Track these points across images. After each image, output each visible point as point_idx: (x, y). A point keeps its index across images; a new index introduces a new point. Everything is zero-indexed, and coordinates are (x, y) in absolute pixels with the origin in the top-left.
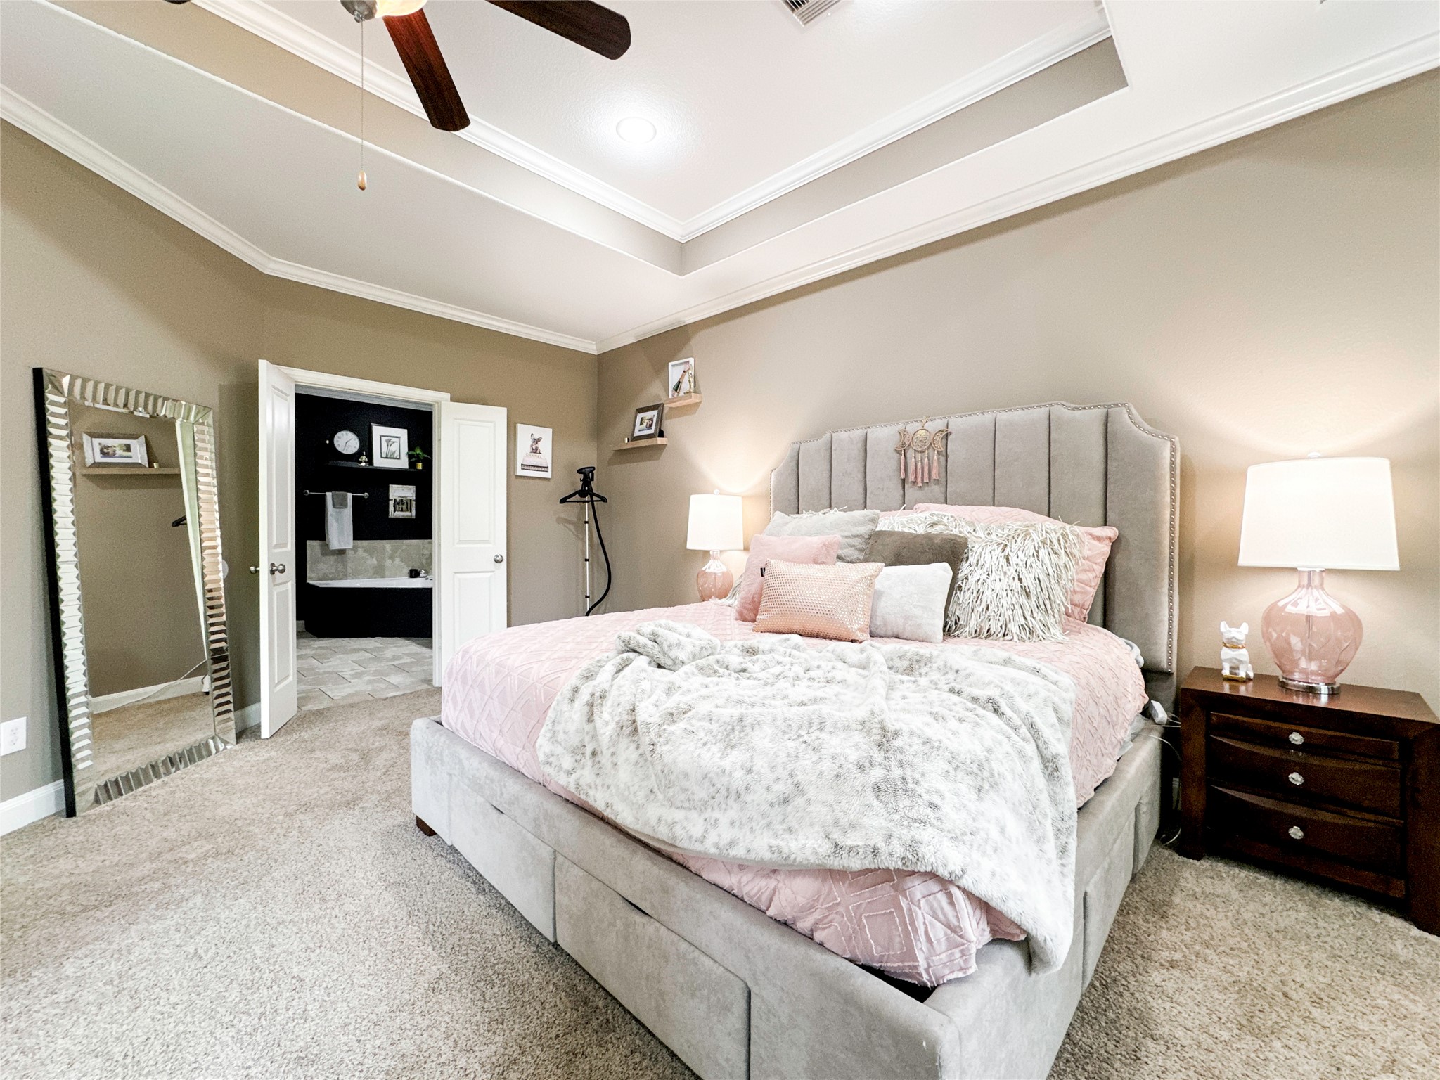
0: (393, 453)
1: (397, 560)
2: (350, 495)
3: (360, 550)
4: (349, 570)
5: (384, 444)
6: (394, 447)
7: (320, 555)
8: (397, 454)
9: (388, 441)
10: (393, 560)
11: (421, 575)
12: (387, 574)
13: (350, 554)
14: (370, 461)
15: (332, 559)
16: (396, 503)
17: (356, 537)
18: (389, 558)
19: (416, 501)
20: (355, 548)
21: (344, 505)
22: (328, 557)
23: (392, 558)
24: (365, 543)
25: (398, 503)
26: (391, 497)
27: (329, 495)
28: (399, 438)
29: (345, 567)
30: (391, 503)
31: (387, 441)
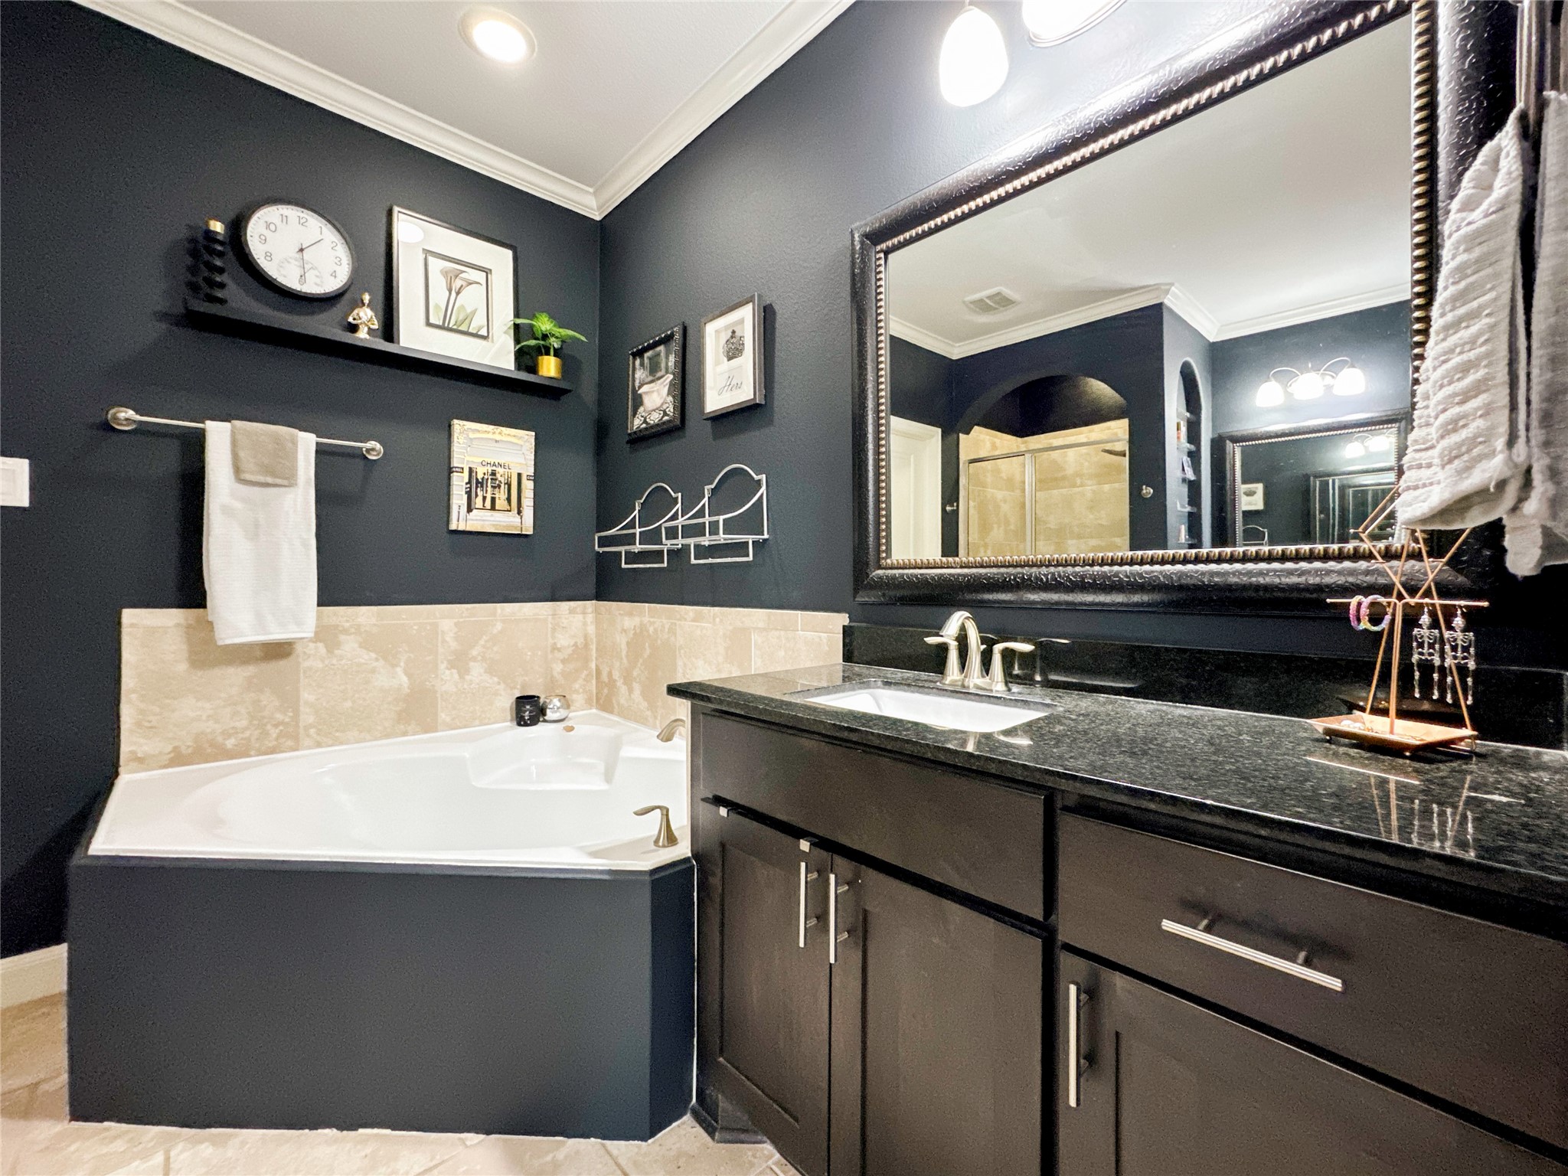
0: (470, 317)
1: (477, 672)
2: (307, 443)
3: (350, 646)
4: (307, 717)
5: (438, 284)
6: (472, 299)
7: (183, 667)
8: (478, 323)
9: (450, 277)
10: (464, 671)
11: (550, 715)
12: (443, 716)
13: (311, 658)
14: (389, 330)
15: (236, 676)
16: (475, 484)
17: (328, 596)
18: (452, 665)
19: (537, 478)
20: (325, 635)
21: (278, 475)
22: (217, 672)
23: (460, 662)
24: (365, 616)
25: (480, 484)
26: (455, 463)
27: (218, 435)
28: (487, 272)
29: (290, 702)
30: (459, 484)
31: (445, 273)
